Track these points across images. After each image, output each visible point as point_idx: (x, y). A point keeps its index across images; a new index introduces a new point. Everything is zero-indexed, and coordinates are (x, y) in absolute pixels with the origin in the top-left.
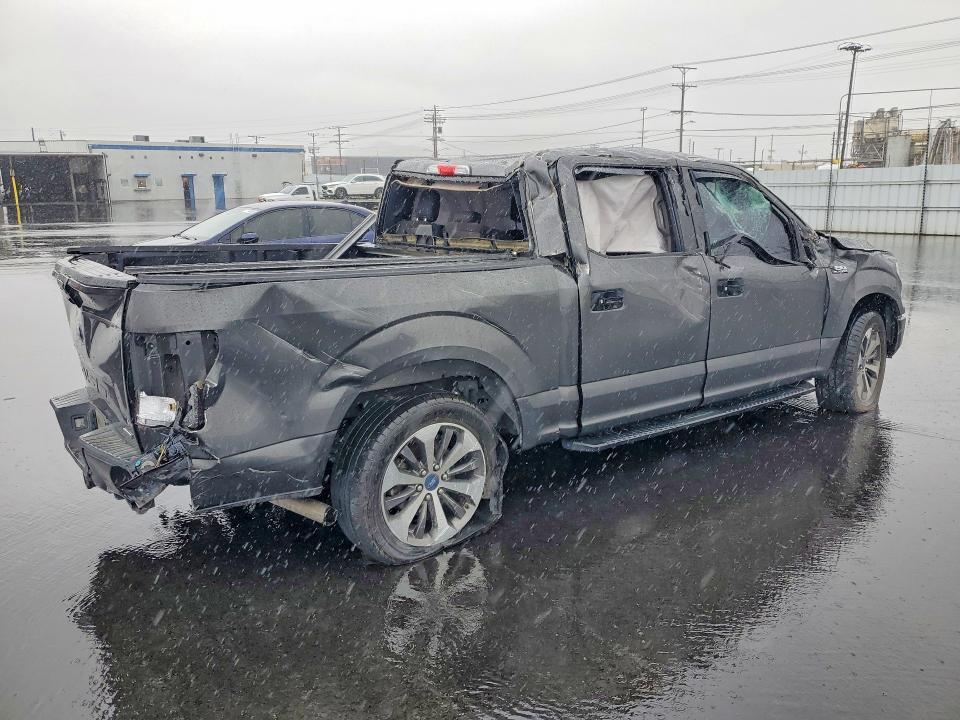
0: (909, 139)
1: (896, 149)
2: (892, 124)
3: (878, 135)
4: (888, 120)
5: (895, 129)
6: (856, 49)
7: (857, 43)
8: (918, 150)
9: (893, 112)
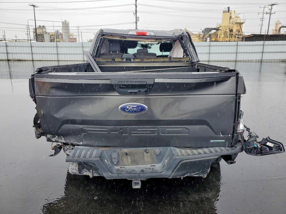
0: (50, 35)
1: (47, 37)
2: (44, 30)
3: (41, 33)
4: (42, 29)
5: (45, 32)
6: (34, 6)
7: (34, 4)
8: (53, 38)
9: (43, 26)
